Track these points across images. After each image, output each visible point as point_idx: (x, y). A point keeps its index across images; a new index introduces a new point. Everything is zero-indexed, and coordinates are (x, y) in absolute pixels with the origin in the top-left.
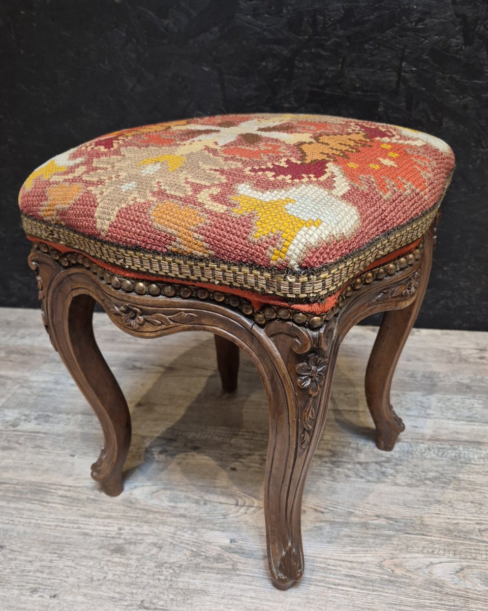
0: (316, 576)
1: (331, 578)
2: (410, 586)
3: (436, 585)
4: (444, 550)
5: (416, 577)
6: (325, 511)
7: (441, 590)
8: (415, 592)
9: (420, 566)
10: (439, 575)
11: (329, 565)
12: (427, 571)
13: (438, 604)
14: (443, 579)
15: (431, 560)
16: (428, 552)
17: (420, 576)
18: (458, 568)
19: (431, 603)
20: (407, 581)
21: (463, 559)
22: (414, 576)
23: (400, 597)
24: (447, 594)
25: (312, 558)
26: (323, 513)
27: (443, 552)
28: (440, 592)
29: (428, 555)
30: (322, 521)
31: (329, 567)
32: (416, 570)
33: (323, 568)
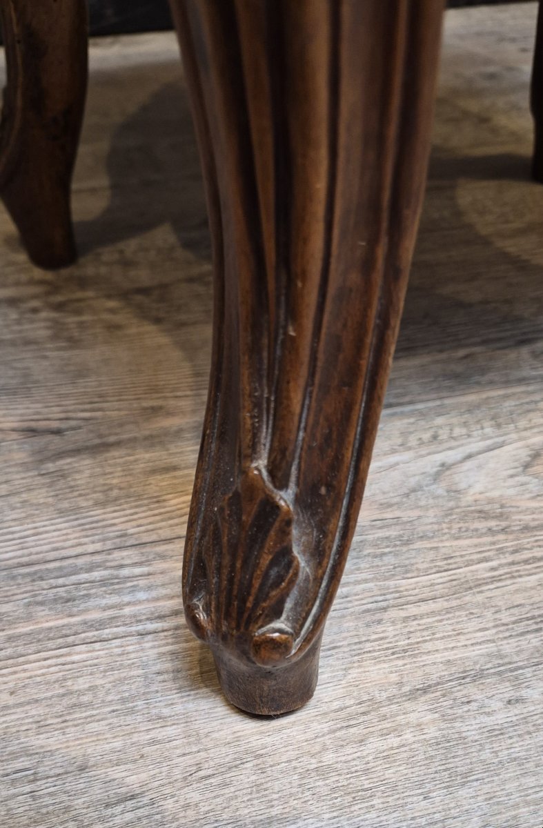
0: (86, 611)
1: (140, 602)
2: (408, 542)
3: (484, 515)
4: (465, 424)
5: (415, 514)
6: (63, 425)
7: (504, 524)
8: (432, 555)
9: (413, 482)
10: (478, 488)
11: (122, 566)
12: (440, 489)
13: (513, 563)
14: (495, 494)
15: (439, 458)
16: (421, 443)
17: (426, 508)
18: (524, 455)
19: (493, 569)
20: (393, 532)
21: (526, 429)
22: (407, 515)
23: (391, 583)
24: (526, 528)
25: (57, 564)
26: (58, 432)
27: (464, 431)
28: (503, 530)
29: (424, 451)
30: (60, 455)
31: (125, 572)
32: (407, 495)
33: (103, 582)
